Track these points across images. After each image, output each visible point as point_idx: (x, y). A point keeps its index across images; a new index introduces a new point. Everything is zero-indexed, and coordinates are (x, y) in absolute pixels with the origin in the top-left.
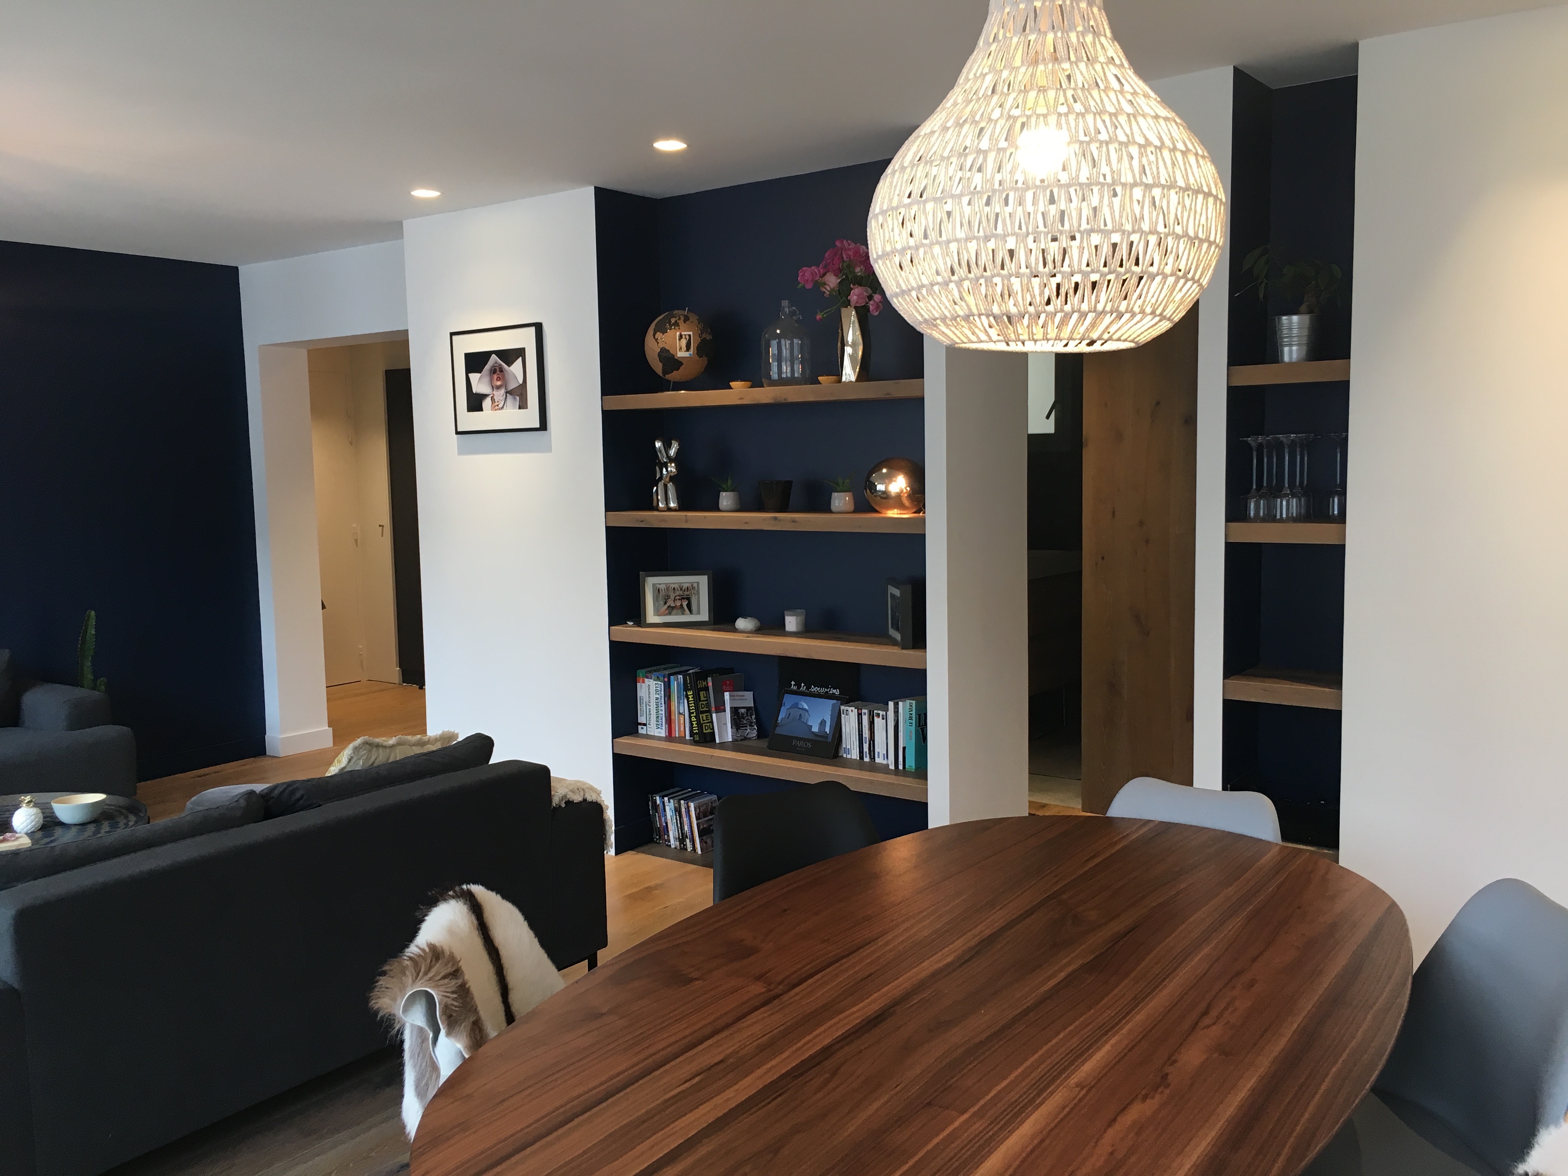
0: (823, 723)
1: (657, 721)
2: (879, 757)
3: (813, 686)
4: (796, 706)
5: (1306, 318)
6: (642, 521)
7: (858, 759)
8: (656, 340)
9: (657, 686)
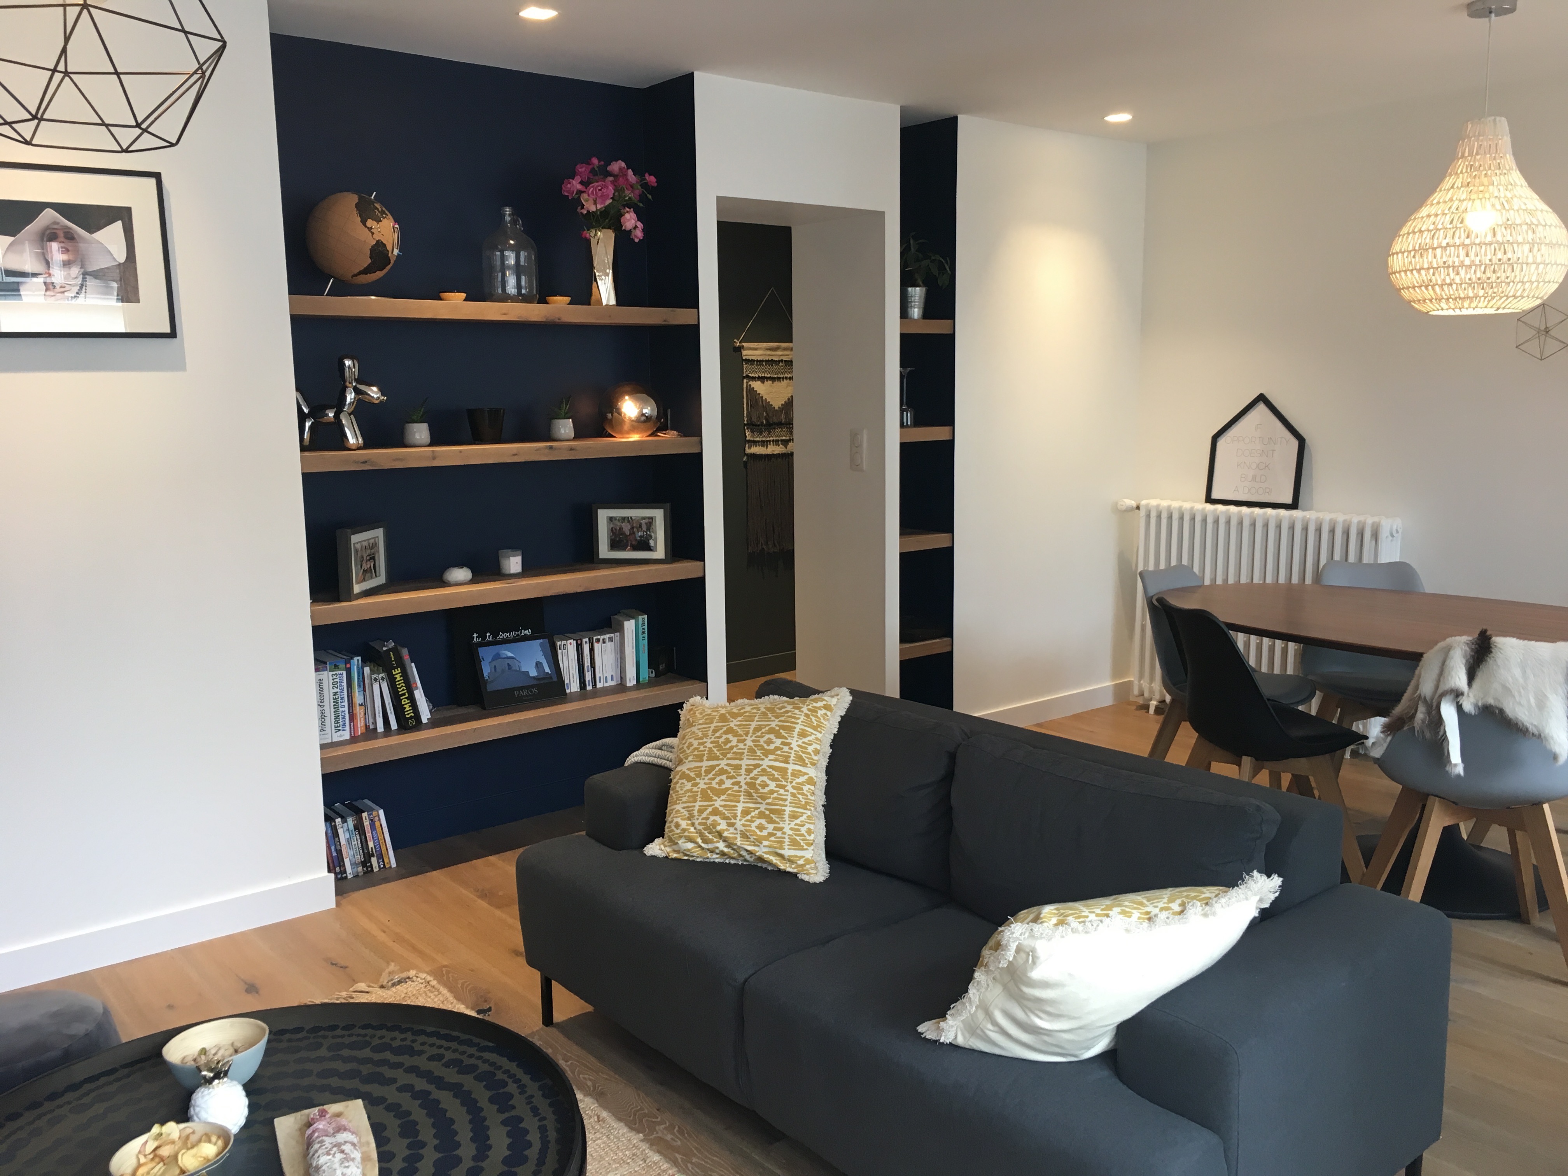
0: (538, 665)
1: (337, 722)
2: (600, 682)
3: (501, 633)
4: (497, 657)
5: (924, 289)
6: (365, 462)
7: (579, 690)
8: (370, 229)
9: (335, 677)
